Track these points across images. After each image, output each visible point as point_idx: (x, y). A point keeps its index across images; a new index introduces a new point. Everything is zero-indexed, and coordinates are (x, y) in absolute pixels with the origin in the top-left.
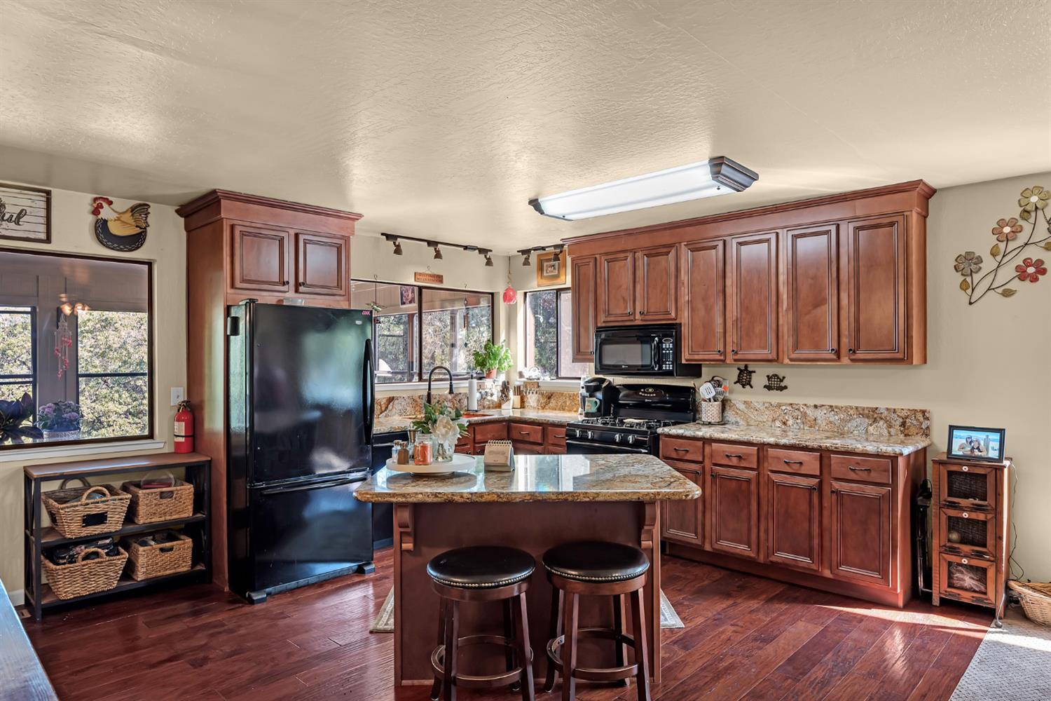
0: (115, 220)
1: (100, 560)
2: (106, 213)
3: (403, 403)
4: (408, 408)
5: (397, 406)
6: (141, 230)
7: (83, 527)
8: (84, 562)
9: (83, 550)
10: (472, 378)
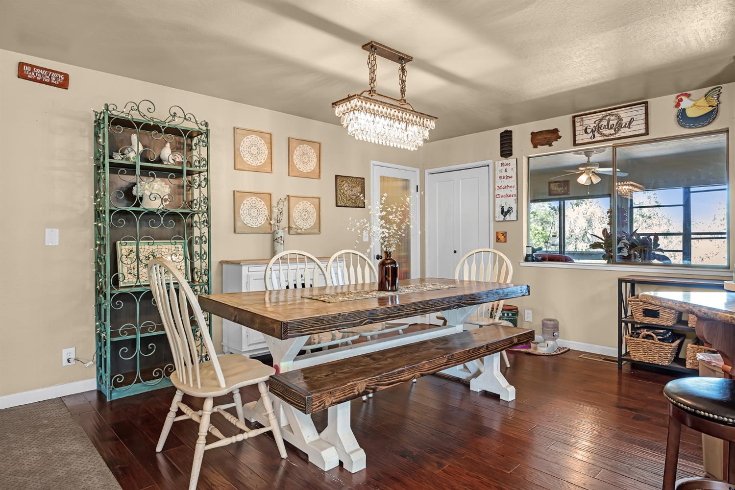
0: (692, 107)
1: (652, 341)
2: (685, 104)
6: (714, 108)
7: (644, 316)
8: (643, 340)
9: (644, 332)
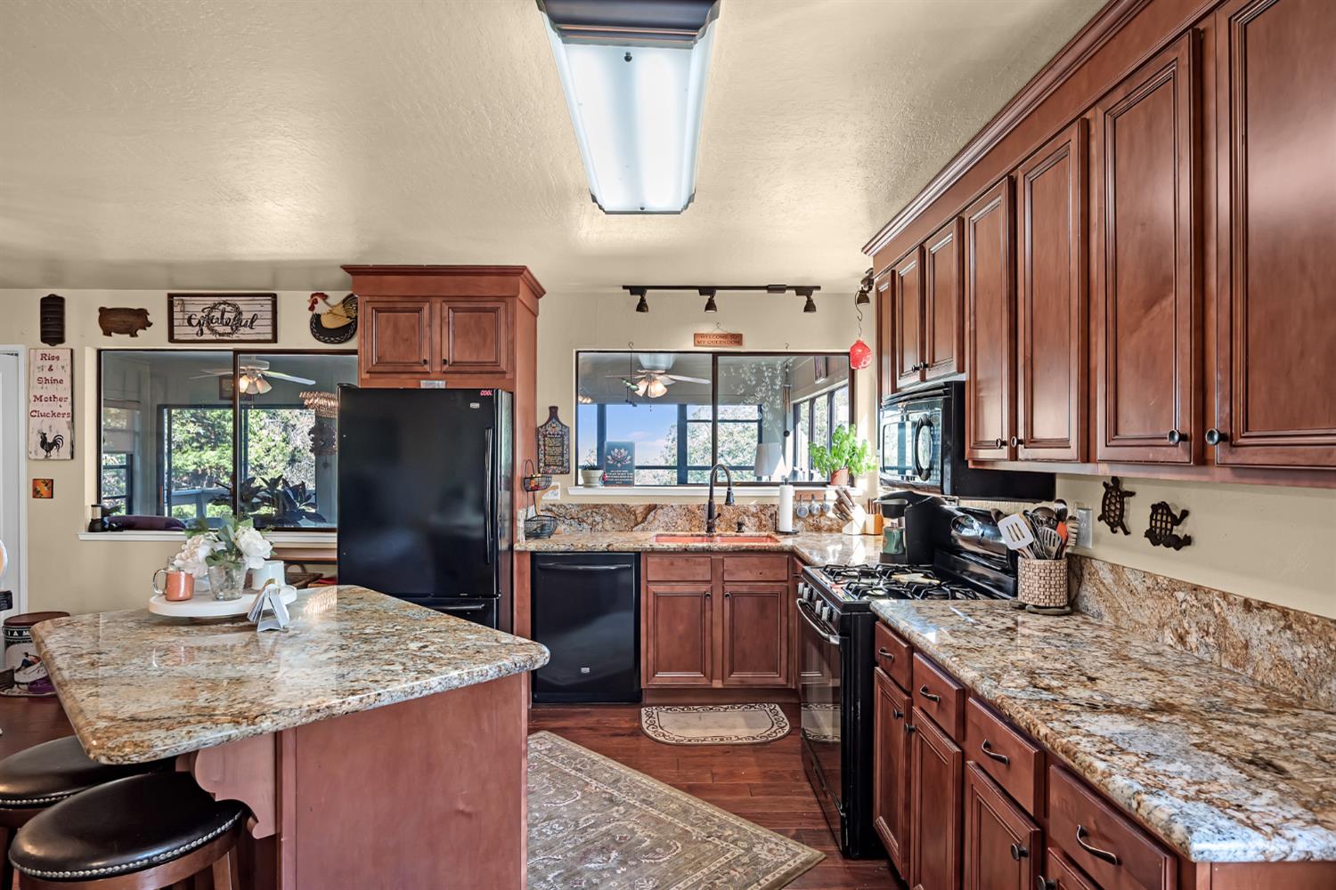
0: (328, 313)
2: (321, 308)
3: (671, 514)
4: (679, 522)
5: (660, 517)
6: (352, 321)
10: (786, 484)
